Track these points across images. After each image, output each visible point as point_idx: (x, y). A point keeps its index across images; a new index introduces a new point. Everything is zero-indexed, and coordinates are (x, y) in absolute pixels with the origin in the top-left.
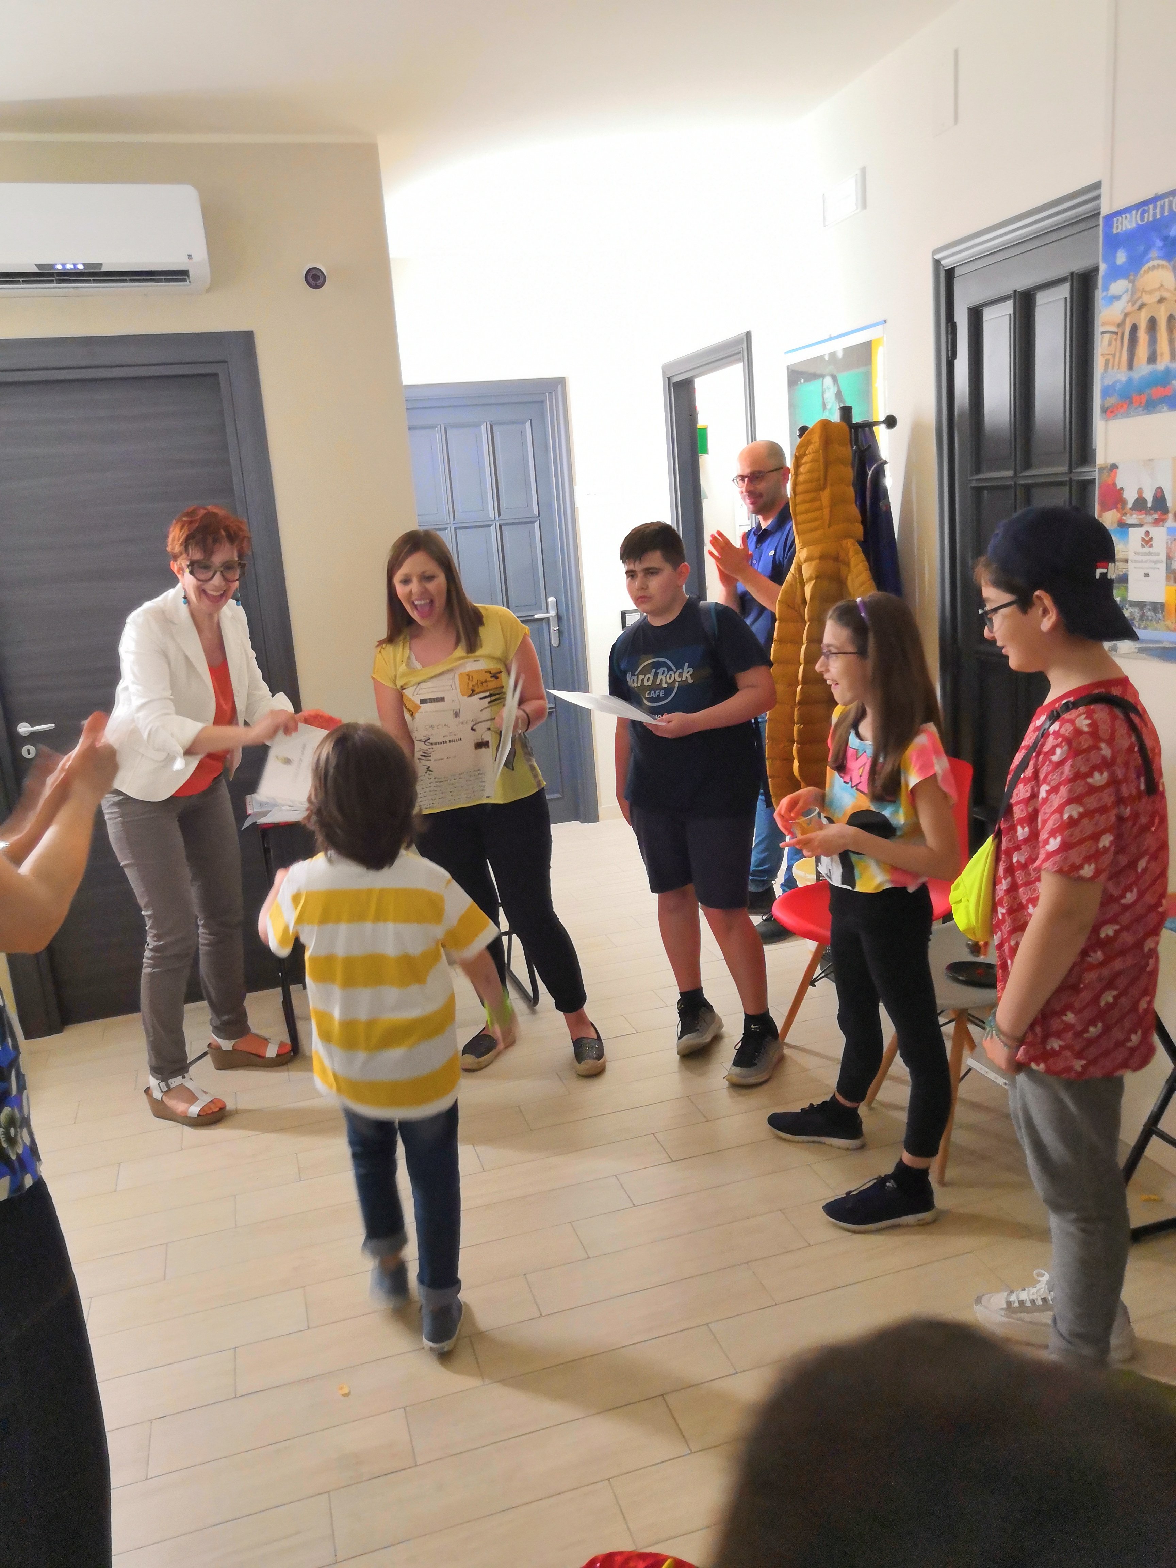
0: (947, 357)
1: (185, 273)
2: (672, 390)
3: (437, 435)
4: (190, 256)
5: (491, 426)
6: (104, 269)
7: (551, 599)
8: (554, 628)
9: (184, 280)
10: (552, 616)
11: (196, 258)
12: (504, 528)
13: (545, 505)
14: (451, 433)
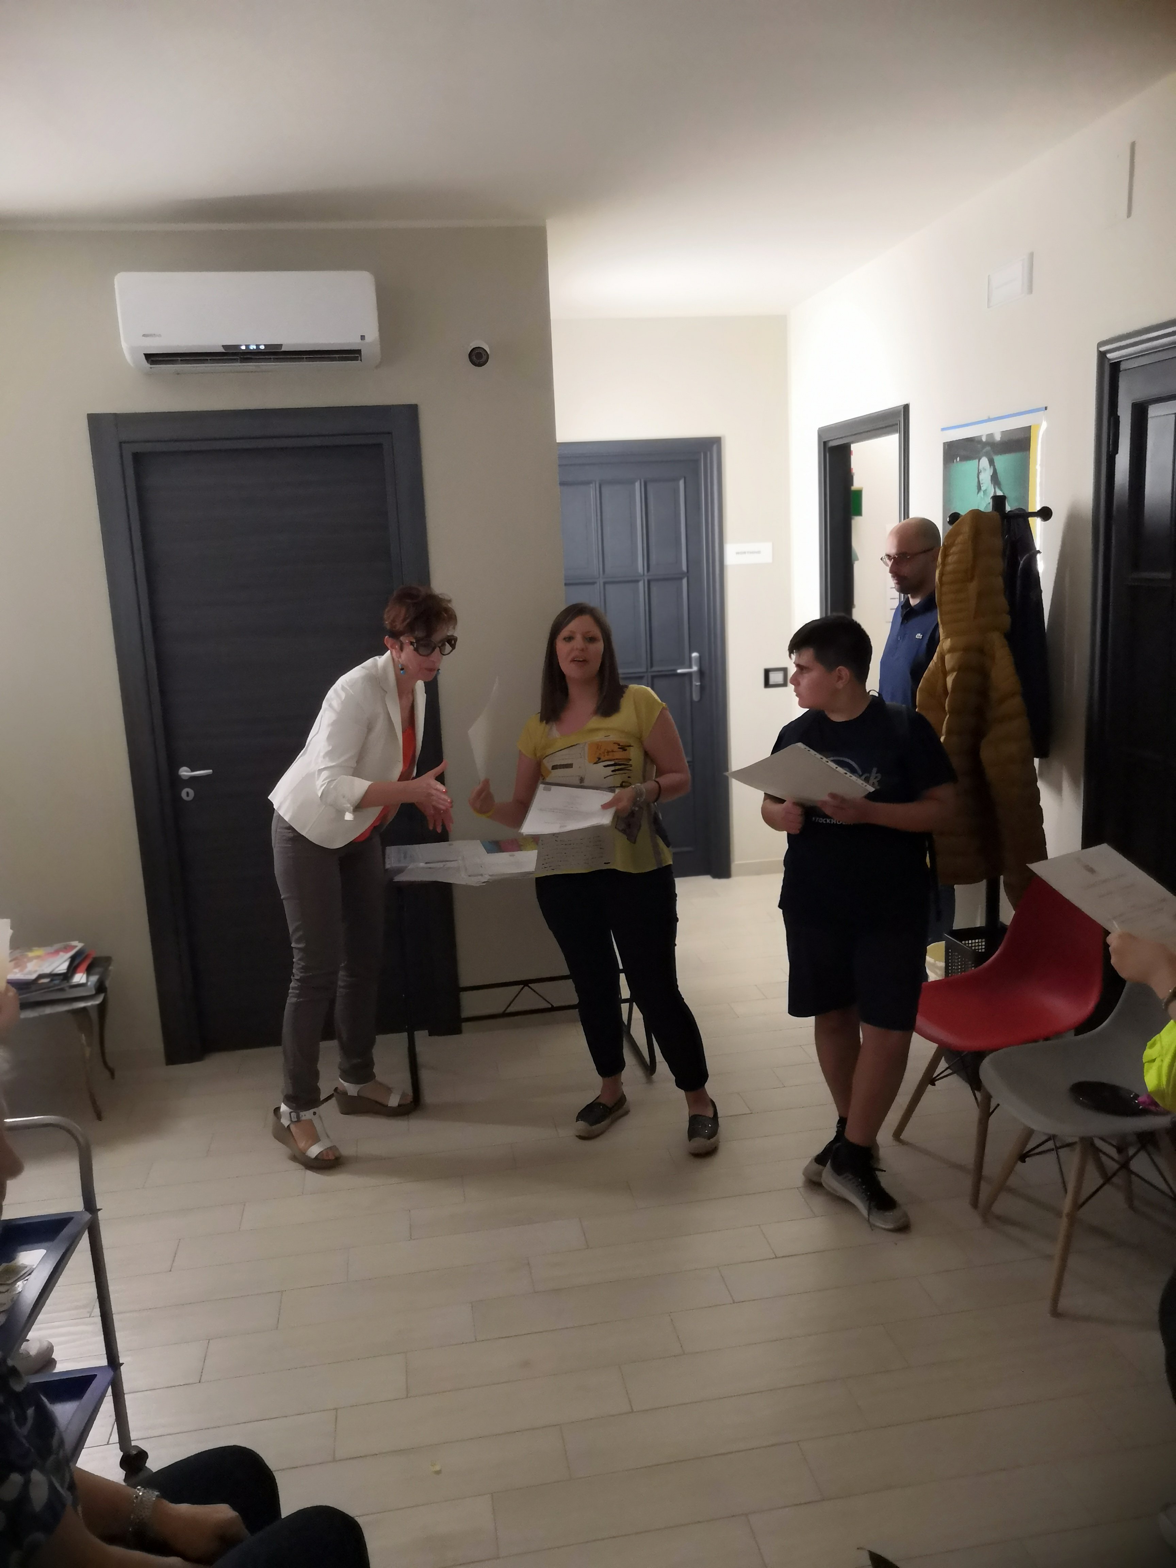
0: (1108, 452)
1: (359, 352)
2: (827, 456)
4: (363, 337)
5: (646, 484)
6: (283, 349)
7: (695, 655)
8: (696, 683)
9: (356, 359)
10: (695, 672)
11: (368, 339)
12: (652, 584)
13: (694, 562)
14: (606, 490)
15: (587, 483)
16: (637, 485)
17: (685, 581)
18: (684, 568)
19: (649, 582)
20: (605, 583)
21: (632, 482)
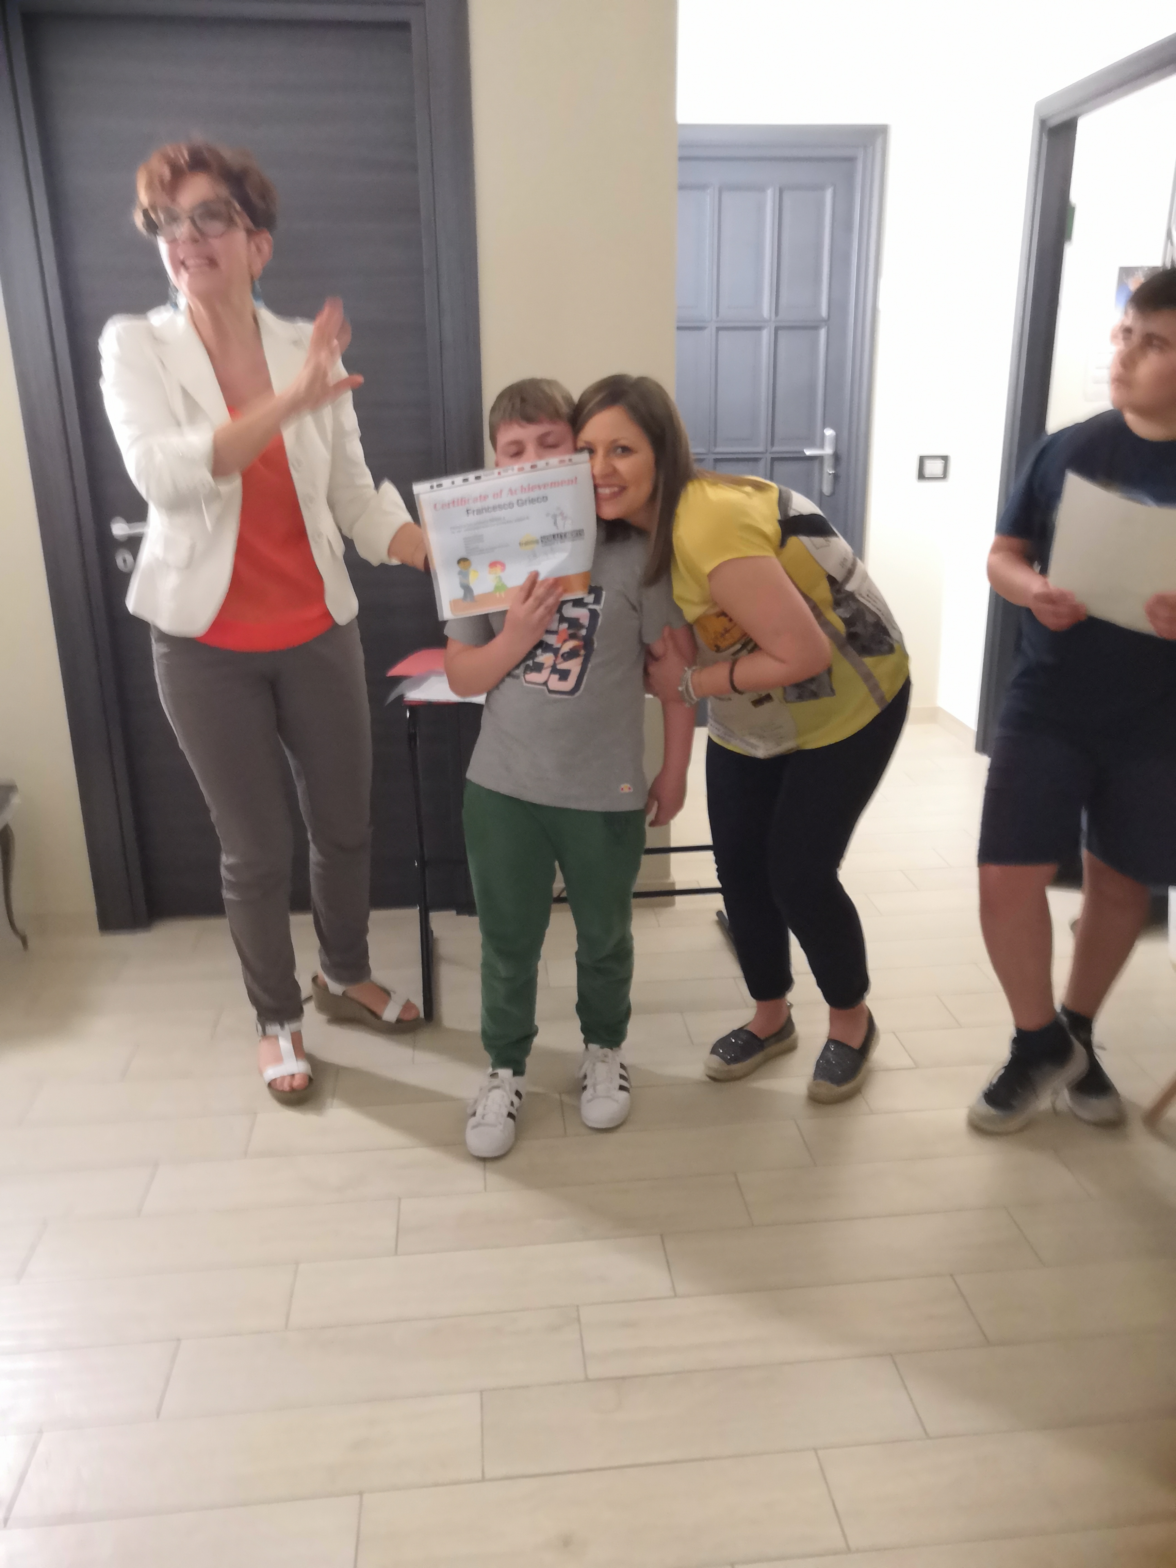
2: (1045, 140)
3: (708, 199)
5: (781, 191)
7: (829, 432)
8: (829, 470)
10: (828, 455)
12: (780, 332)
13: (838, 305)
14: (727, 197)
15: (702, 187)
16: (769, 192)
17: (823, 332)
18: (824, 313)
19: (777, 329)
20: (718, 329)
21: (762, 189)
